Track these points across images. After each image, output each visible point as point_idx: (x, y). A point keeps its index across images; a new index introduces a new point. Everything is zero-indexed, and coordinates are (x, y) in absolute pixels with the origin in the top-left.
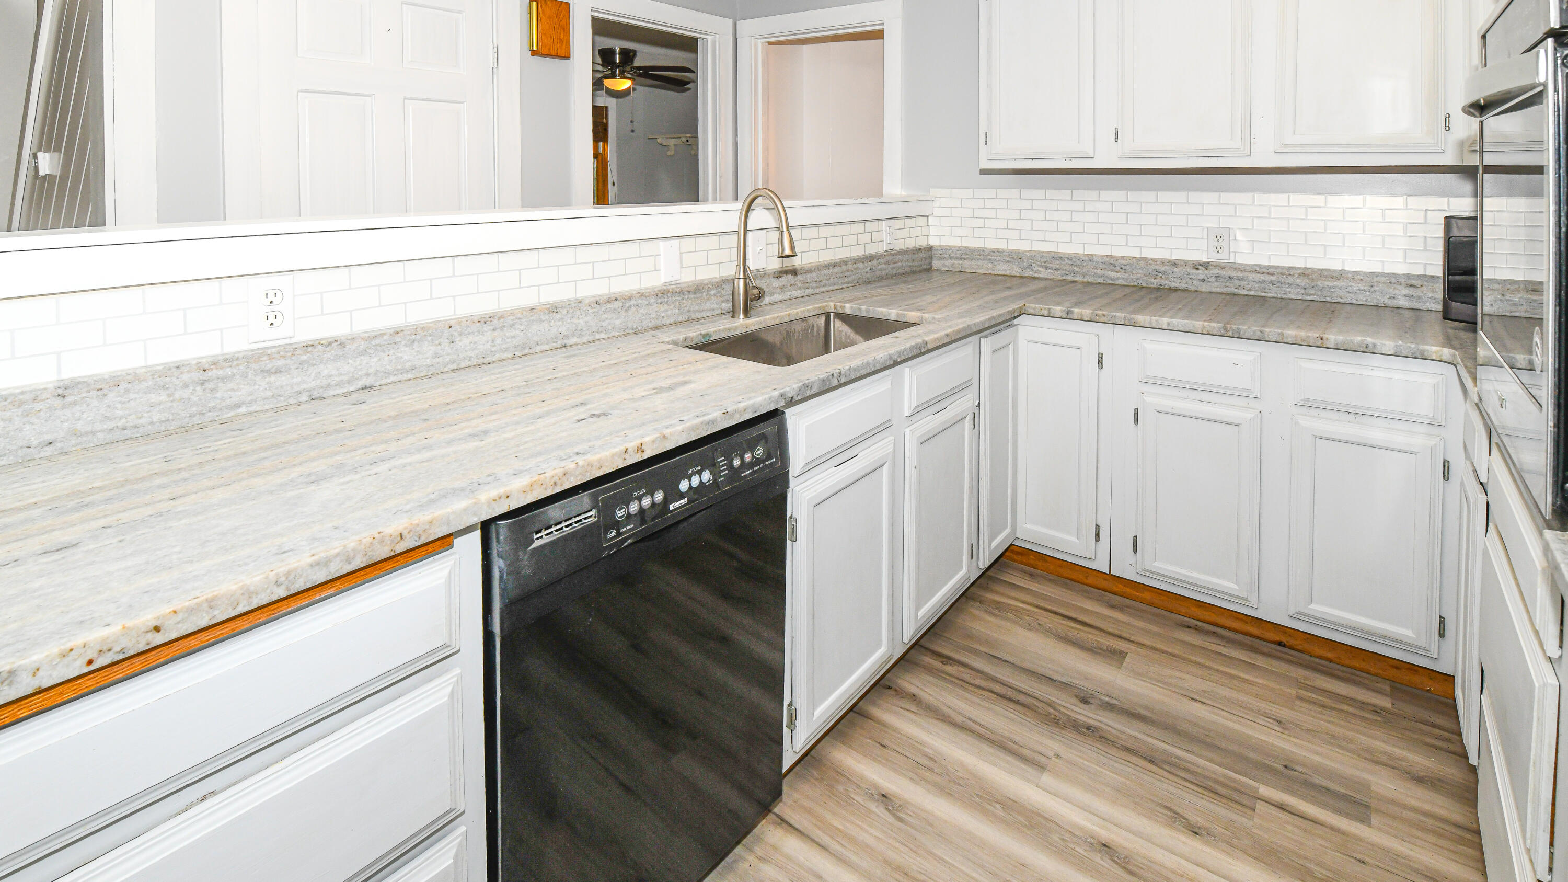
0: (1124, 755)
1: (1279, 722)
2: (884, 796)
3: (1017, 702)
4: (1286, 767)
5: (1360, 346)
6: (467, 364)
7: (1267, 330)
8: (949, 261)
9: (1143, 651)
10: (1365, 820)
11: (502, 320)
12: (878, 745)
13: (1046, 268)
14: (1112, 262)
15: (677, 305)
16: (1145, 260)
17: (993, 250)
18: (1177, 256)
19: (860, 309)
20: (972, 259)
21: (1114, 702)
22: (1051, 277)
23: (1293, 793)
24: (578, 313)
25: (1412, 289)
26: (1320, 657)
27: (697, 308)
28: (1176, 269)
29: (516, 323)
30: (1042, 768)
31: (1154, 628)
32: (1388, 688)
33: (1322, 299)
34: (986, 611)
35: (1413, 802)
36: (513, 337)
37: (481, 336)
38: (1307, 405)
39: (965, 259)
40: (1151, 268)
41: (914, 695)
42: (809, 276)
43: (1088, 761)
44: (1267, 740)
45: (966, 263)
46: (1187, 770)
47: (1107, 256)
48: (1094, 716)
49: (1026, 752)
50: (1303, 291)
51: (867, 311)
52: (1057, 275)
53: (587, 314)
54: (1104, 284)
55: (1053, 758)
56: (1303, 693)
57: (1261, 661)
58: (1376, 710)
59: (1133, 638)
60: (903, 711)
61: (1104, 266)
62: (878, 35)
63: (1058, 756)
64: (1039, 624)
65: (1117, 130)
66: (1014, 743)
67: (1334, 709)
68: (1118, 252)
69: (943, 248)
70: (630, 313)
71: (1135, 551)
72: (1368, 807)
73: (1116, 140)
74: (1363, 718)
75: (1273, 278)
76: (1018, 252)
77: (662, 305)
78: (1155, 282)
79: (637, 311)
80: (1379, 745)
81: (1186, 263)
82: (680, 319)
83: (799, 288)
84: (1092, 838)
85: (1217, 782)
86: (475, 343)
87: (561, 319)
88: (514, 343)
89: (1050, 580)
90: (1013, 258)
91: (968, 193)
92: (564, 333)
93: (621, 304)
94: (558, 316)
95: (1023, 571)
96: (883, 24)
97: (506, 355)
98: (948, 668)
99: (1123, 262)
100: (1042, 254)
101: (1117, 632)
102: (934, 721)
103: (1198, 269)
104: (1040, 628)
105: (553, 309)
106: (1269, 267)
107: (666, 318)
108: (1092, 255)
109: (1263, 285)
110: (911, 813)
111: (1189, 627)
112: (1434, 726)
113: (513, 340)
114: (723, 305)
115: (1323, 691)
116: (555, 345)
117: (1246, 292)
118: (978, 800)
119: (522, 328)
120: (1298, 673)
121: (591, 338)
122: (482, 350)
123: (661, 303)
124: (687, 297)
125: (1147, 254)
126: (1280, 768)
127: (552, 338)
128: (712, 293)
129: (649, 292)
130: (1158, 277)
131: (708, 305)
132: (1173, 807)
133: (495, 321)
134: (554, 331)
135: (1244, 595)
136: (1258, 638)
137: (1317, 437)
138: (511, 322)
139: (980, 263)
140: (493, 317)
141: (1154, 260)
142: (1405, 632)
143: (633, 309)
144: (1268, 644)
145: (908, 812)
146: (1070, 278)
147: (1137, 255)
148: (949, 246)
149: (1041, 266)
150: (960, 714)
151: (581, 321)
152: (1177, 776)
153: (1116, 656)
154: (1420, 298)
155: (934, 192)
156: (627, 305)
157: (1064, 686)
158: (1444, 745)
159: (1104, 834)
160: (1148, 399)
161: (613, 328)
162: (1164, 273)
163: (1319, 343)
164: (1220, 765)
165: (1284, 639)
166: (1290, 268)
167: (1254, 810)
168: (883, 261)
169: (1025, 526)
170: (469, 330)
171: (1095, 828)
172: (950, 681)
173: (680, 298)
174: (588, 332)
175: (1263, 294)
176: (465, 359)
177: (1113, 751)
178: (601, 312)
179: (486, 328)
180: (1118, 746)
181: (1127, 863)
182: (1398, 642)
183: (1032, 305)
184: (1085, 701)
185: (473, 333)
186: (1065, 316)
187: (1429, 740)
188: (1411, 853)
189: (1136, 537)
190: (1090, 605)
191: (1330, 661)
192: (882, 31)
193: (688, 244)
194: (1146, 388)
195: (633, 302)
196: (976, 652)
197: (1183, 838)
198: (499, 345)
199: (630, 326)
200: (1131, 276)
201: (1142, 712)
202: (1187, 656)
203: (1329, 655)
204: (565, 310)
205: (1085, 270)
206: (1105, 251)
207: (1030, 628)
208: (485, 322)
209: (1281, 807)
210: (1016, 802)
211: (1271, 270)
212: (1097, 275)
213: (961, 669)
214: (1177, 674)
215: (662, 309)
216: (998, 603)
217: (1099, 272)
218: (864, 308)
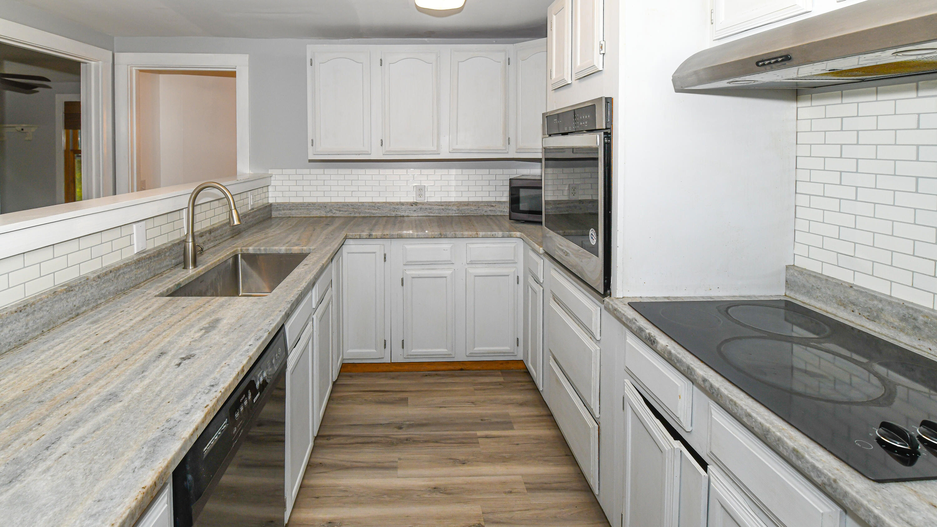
0: (426, 445)
1: (472, 403)
2: (330, 523)
3: (372, 443)
4: (482, 420)
5: (490, 236)
6: (7, 349)
7: (457, 233)
8: (283, 211)
9: (413, 394)
10: (512, 428)
11: (33, 306)
12: (314, 499)
13: (340, 211)
14: (373, 205)
15: (147, 267)
16: (389, 203)
17: (310, 203)
18: (403, 200)
19: (260, 250)
20: (297, 209)
21: (412, 423)
22: (342, 215)
23: (487, 429)
24: (86, 288)
25: (492, 207)
26: (476, 370)
27: (159, 266)
28: (403, 207)
29: (43, 306)
30: (395, 468)
31: (414, 382)
32: (500, 373)
33: (462, 215)
34: (337, 404)
35: (523, 414)
36: (42, 318)
37: (17, 323)
38: (472, 263)
39: (293, 210)
40: (392, 207)
41: (320, 463)
42: (217, 232)
43: (413, 455)
44: (472, 412)
45: (293, 212)
46: (450, 439)
47: (371, 202)
48: (405, 433)
49: (387, 464)
50: (454, 212)
51: (265, 250)
52: (346, 214)
53: (92, 287)
54: (370, 217)
55: (399, 461)
56: (476, 387)
57: (457, 380)
58: (500, 384)
59: (407, 390)
60: (318, 474)
61: (370, 208)
62: (232, 74)
63: (400, 459)
64: (365, 400)
65: (382, 141)
66: (379, 463)
67: (487, 389)
68: (375, 200)
69: (280, 204)
70: (120, 279)
71: (403, 348)
72: (510, 422)
73: (382, 145)
74: (497, 389)
75: (443, 207)
76: (324, 203)
77: (138, 269)
78: (394, 214)
79: (124, 277)
80: (506, 397)
81: (407, 203)
82: (149, 276)
83: (212, 241)
84: (429, 487)
85: (463, 438)
86: (13, 330)
87: (75, 295)
88: (42, 322)
89: (360, 376)
90: (321, 207)
91: (293, 171)
92: (77, 305)
93: (114, 275)
94: (73, 293)
95: (346, 376)
96: (235, 68)
97: (37, 333)
98: (332, 441)
99: (379, 205)
100: (337, 203)
101: (400, 390)
102: (337, 472)
103: (412, 206)
104: (367, 402)
105: (69, 288)
106: (441, 202)
107: (141, 278)
108: (364, 202)
109: (439, 211)
110: (347, 523)
111: (426, 376)
112: (518, 382)
113: (42, 320)
114: (173, 261)
115: (481, 384)
116: (70, 316)
117: (432, 215)
118: (375, 498)
119: (48, 309)
120: (470, 379)
121: (95, 304)
122: (18, 334)
123: (138, 268)
124: (153, 260)
125: (389, 200)
126: (480, 421)
127: (69, 312)
128: (167, 254)
129: (131, 262)
130: (395, 211)
131: (165, 263)
132: (452, 457)
133: (28, 308)
134: (71, 305)
135: (450, 353)
136: (453, 370)
137: (476, 276)
138: (40, 306)
139: (302, 211)
140: (27, 305)
141: (393, 203)
142: (506, 348)
143: (122, 276)
144: (457, 371)
145: (346, 523)
146: (352, 215)
147: (385, 201)
148: (283, 203)
149: (337, 210)
150: (348, 462)
151: (88, 293)
152: (448, 443)
153: (404, 401)
154: (495, 211)
155: (270, 172)
156: (118, 274)
157: (388, 425)
158: (522, 388)
159: (432, 483)
160: (408, 272)
161: (109, 293)
162: (398, 209)
163: (476, 236)
164: (461, 431)
165: (463, 367)
166: (450, 202)
167: (478, 443)
168: (251, 216)
169: (348, 351)
170: (9, 321)
171: (428, 483)
172: (336, 447)
173: (149, 262)
174: (93, 301)
175: (439, 215)
176: (6, 345)
177: (420, 445)
178: (101, 284)
179: (22, 315)
180: (422, 442)
181: (445, 491)
182: (504, 353)
183: (350, 234)
184: (400, 428)
185: (11, 322)
186: (368, 238)
187: (518, 388)
188: (529, 433)
189: (403, 340)
190: (383, 381)
191: (479, 370)
192: (235, 72)
193: (150, 223)
194: (406, 267)
195: (121, 271)
196: (342, 427)
197: (461, 468)
198: (31, 326)
199: (119, 289)
200: (383, 212)
201: (424, 422)
202: (431, 389)
203: (479, 368)
204: (78, 287)
205: (360, 210)
206: (369, 200)
207: (362, 404)
208: (21, 311)
209: (486, 437)
210: (392, 490)
211: (442, 204)
212: (366, 213)
213: (338, 438)
214: (431, 399)
215: (139, 272)
216: (341, 397)
217: (367, 211)
218: (262, 248)
